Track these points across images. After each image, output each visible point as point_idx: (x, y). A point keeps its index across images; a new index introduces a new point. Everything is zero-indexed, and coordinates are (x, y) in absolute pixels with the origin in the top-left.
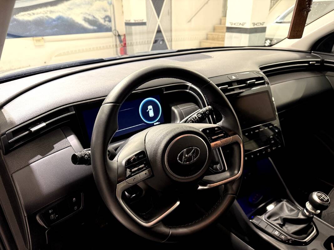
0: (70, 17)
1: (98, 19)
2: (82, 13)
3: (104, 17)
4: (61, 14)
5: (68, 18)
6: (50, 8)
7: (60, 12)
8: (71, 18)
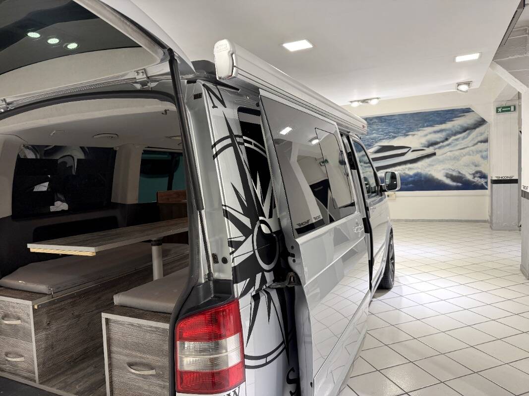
0: (429, 173)
1: (465, 175)
2: (444, 169)
3: (474, 172)
4: (419, 171)
5: (427, 174)
6: (409, 166)
7: (419, 168)
8: (430, 175)
